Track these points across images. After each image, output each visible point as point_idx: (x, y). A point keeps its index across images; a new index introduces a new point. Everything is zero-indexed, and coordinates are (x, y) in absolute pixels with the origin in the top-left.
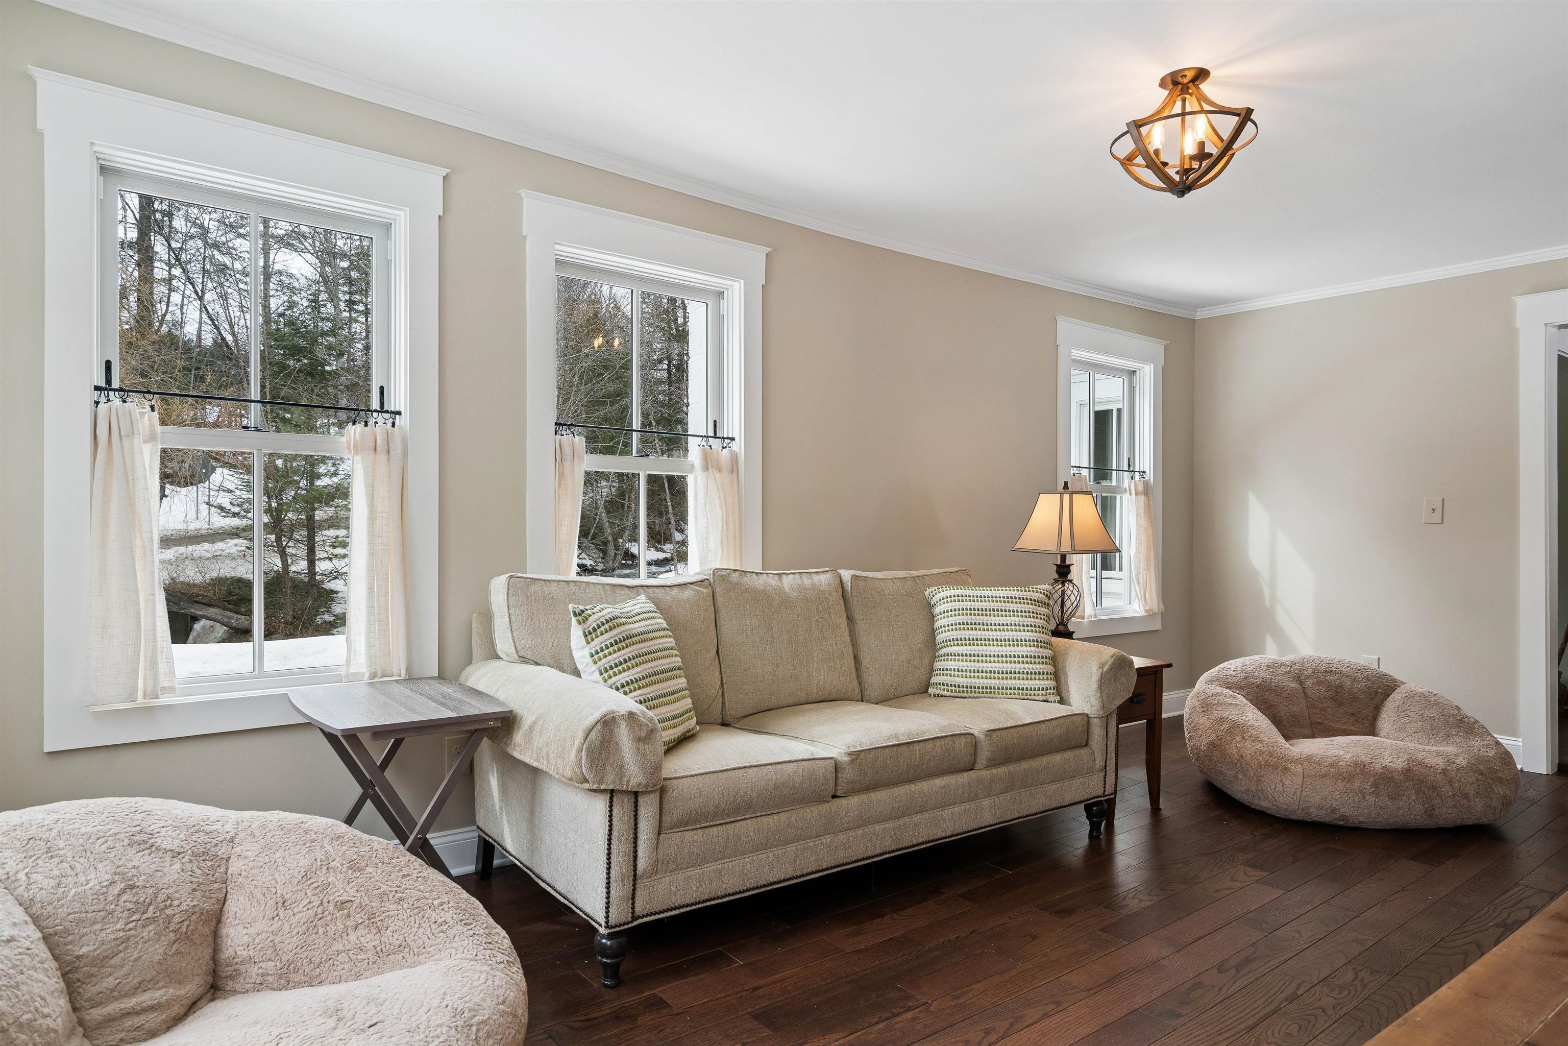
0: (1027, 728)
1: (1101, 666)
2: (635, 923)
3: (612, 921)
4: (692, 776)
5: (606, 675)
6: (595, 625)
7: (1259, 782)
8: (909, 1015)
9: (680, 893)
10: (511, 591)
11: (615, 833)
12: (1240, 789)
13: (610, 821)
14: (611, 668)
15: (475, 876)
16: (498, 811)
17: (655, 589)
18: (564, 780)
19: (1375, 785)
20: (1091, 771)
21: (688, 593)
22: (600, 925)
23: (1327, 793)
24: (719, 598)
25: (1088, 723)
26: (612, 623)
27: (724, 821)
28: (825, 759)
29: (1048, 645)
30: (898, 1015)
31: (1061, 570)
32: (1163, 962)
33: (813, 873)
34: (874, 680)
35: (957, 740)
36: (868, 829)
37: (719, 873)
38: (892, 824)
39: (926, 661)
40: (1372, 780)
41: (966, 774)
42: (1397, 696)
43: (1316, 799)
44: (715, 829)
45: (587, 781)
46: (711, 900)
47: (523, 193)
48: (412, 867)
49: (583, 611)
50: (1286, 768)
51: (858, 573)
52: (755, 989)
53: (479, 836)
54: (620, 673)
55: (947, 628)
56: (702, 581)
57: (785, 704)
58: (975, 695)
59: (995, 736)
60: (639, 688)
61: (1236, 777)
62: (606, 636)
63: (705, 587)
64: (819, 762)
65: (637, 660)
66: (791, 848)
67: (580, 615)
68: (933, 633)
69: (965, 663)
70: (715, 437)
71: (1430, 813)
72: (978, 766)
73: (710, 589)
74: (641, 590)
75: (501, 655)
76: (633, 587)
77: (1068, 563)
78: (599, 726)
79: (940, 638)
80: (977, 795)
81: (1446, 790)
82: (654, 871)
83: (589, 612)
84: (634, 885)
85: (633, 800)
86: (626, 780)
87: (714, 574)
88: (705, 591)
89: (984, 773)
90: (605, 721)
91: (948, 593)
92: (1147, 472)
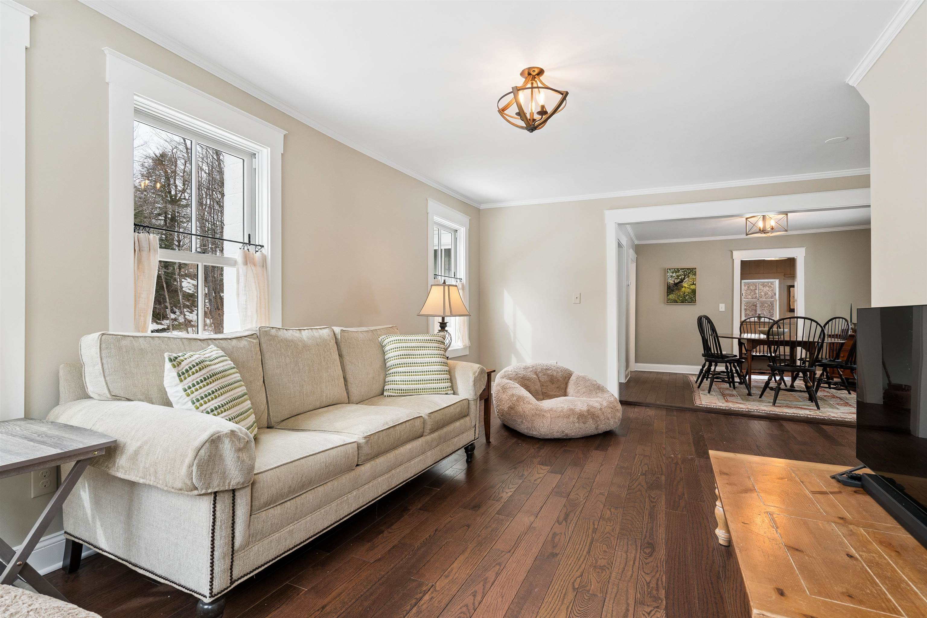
0: (446, 409)
1: (474, 374)
2: (233, 586)
3: (215, 591)
4: (272, 469)
5: (198, 404)
6: (187, 367)
7: (532, 423)
8: (427, 597)
9: (265, 554)
10: (104, 346)
11: (218, 523)
12: (523, 428)
13: (214, 515)
14: (202, 398)
15: (62, 572)
16: (90, 519)
17: (220, 341)
18: (173, 490)
19: (578, 418)
20: (470, 428)
21: (244, 343)
22: (205, 596)
23: (560, 424)
24: (264, 346)
25: (469, 403)
26: (200, 365)
27: (294, 496)
28: (352, 443)
29: (446, 364)
30: (421, 599)
31: (443, 325)
32: (533, 525)
33: (346, 516)
34: (356, 391)
35: (416, 420)
36: (375, 482)
37: (291, 532)
38: (387, 476)
39: (382, 377)
40: (577, 416)
41: (420, 439)
42: (573, 378)
43: (556, 428)
44: (288, 503)
45: (196, 489)
46: (285, 552)
47: (107, 50)
49: (176, 358)
50: (543, 415)
51: (344, 329)
52: (323, 608)
53: (67, 540)
54: (209, 401)
55: (393, 358)
56: (252, 335)
57: (307, 410)
58: (410, 394)
59: (432, 416)
60: (225, 411)
61: (522, 422)
62: (196, 375)
63: (254, 339)
64: (349, 445)
65: (221, 391)
66: (334, 504)
67: (174, 361)
68: (385, 361)
69: (404, 377)
70: (249, 244)
71: (597, 428)
72: (425, 434)
73: (258, 340)
74: (210, 342)
75: (92, 395)
76: (204, 340)
77: (445, 322)
78: (207, 445)
79: (388, 364)
80: (425, 450)
81: (602, 417)
82: (247, 544)
83: (182, 358)
84: (232, 559)
85: (232, 495)
86: (228, 481)
87: (260, 330)
88: (255, 341)
89: (429, 438)
90: (212, 440)
91: (393, 339)
92: (463, 279)
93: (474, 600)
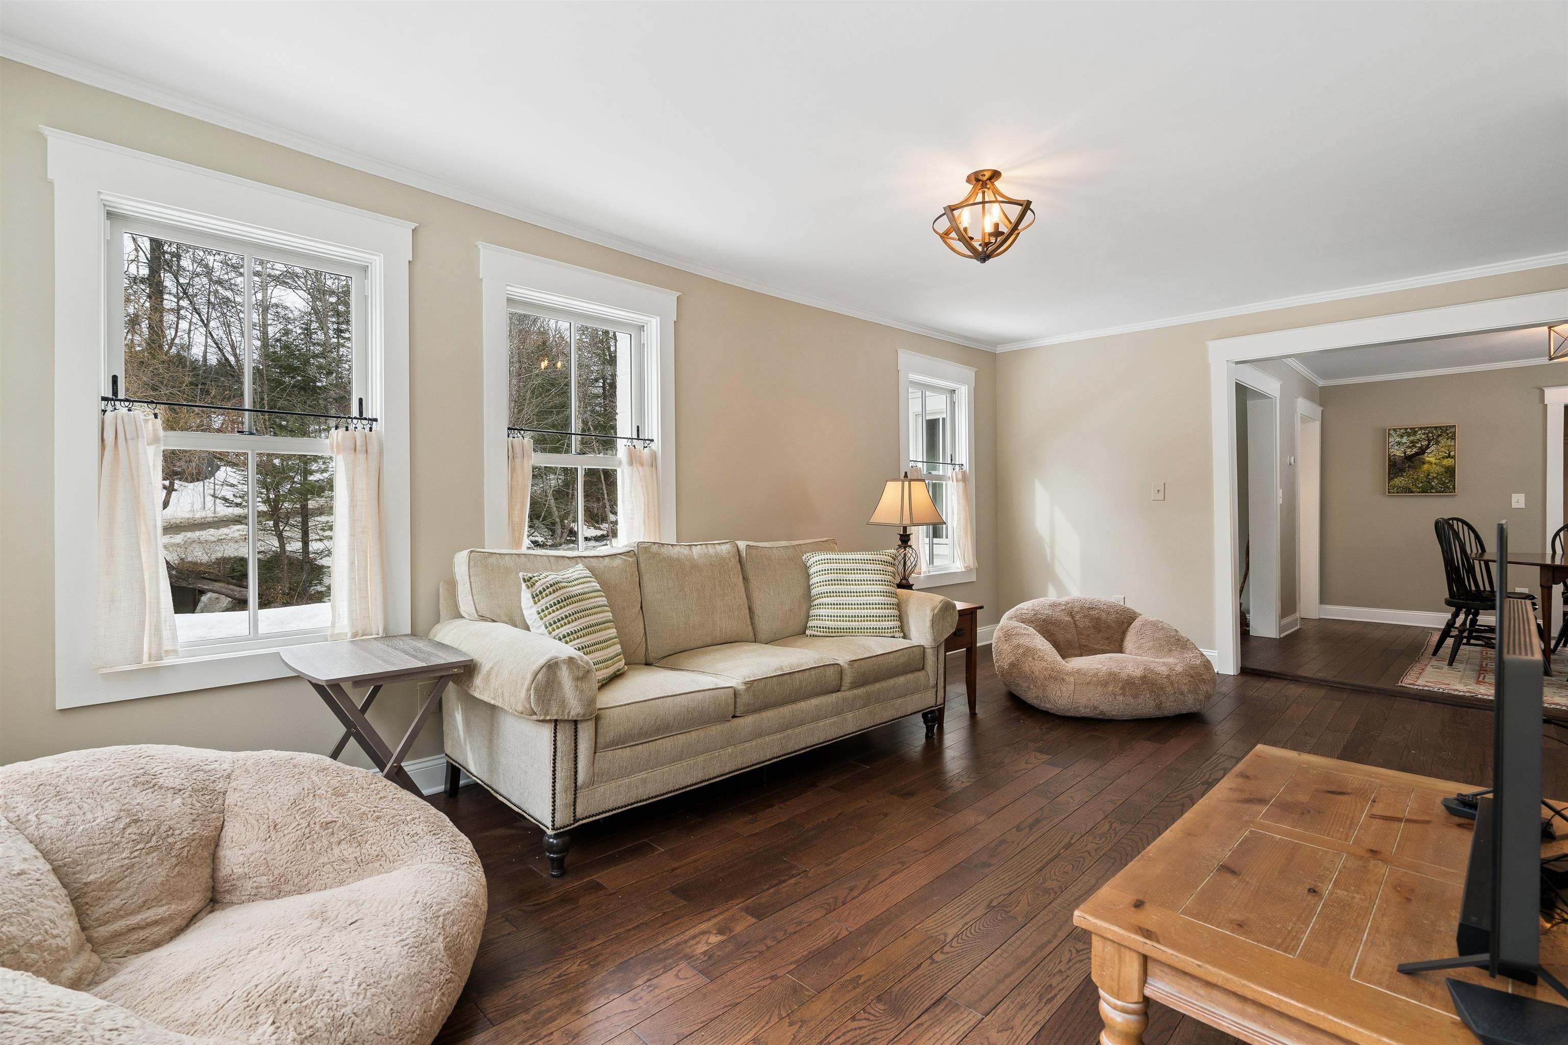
0: (879, 658)
1: (933, 610)
2: (576, 825)
3: (557, 825)
4: (621, 706)
5: (550, 628)
6: (541, 588)
7: (1044, 690)
8: (793, 881)
9: (613, 798)
10: (472, 563)
11: (559, 754)
12: (1031, 696)
13: (555, 744)
14: (555, 622)
15: (444, 794)
16: (462, 741)
17: (591, 559)
18: (516, 713)
19: (1123, 688)
20: (926, 688)
21: (618, 562)
22: (548, 828)
23: (1091, 696)
24: (642, 565)
25: (924, 652)
26: (555, 586)
27: (647, 740)
28: (726, 688)
29: (895, 595)
30: (784, 881)
31: (903, 538)
32: (978, 827)
33: (718, 776)
34: (764, 626)
35: (827, 669)
36: (760, 741)
37: (644, 781)
38: (779, 736)
39: (804, 609)
40: (1120, 685)
41: (834, 695)
42: (1136, 624)
43: (1083, 701)
44: (640, 746)
45: (535, 714)
46: (637, 802)
47: (479, 244)
48: (388, 791)
49: (531, 578)
50: (1063, 679)
51: (751, 543)
52: (673, 870)
53: (447, 762)
54: (562, 626)
55: (819, 584)
56: (629, 552)
57: (695, 646)
58: (841, 634)
59: (856, 665)
60: (578, 638)
61: (1029, 687)
62: (550, 597)
63: (631, 557)
64: (722, 690)
65: (575, 616)
66: (700, 758)
67: (528, 581)
68: (808, 588)
69: (833, 611)
70: (638, 439)
71: (1159, 706)
72: (843, 688)
73: (635, 559)
74: (579, 560)
75: (464, 615)
76: (573, 558)
77: (908, 533)
78: (544, 669)
79: (814, 592)
80: (843, 710)
81: (1169, 689)
82: (591, 782)
83: (536, 578)
84: (575, 794)
85: (573, 727)
86: (567, 711)
87: (638, 546)
88: (631, 559)
89: (849, 694)
90: (550, 665)
91: (821, 557)
92: (965, 465)
93: (848, 894)
